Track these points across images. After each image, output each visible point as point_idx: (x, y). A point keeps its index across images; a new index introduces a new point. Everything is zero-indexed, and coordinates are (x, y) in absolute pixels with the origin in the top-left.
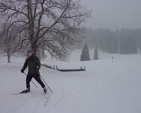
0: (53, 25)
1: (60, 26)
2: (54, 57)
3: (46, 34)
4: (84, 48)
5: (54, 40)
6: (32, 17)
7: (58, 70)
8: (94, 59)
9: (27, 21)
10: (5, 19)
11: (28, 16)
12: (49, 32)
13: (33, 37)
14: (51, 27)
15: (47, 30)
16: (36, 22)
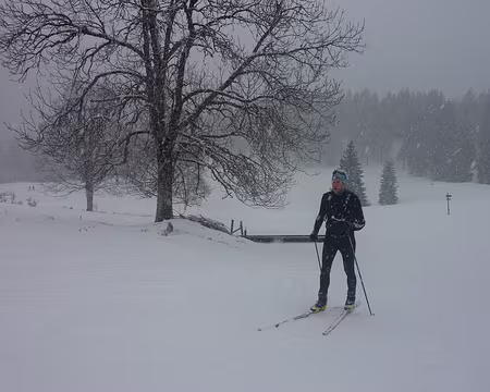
0: (228, 83)
1: (253, 87)
2: (233, 194)
3: (204, 114)
4: (342, 161)
5: (233, 134)
6: (157, 56)
7: (246, 237)
8: (381, 202)
9: (143, 71)
11: (145, 56)
12: (216, 106)
13: (163, 123)
14: (223, 88)
15: (208, 101)
16: (171, 75)
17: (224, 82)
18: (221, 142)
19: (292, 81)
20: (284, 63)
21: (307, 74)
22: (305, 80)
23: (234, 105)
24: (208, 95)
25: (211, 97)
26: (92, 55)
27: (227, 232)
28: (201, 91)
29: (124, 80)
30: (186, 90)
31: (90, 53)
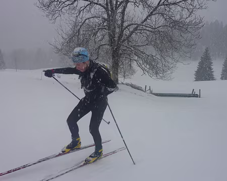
0: (145, 20)
1: (158, 21)
2: (147, 73)
3: (134, 35)
4: (202, 58)
5: (147, 44)
6: (112, 9)
7: (152, 93)
8: (222, 79)
9: (106, 16)
10: (75, 15)
11: (107, 9)
12: (139, 31)
13: (114, 40)
14: (143, 23)
15: (136, 29)
16: (118, 17)
17: (143, 19)
18: (141, 49)
19: (178, 17)
20: (174, 9)
21: (185, 13)
22: (185, 16)
23: (148, 30)
24: (135, 26)
25: (137, 27)
26: (83, 10)
27: (143, 91)
28: (132, 24)
29: (97, 20)
30: (125, 24)
31: (82, 9)
